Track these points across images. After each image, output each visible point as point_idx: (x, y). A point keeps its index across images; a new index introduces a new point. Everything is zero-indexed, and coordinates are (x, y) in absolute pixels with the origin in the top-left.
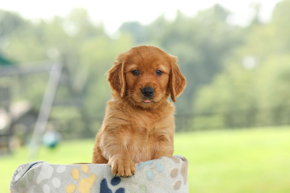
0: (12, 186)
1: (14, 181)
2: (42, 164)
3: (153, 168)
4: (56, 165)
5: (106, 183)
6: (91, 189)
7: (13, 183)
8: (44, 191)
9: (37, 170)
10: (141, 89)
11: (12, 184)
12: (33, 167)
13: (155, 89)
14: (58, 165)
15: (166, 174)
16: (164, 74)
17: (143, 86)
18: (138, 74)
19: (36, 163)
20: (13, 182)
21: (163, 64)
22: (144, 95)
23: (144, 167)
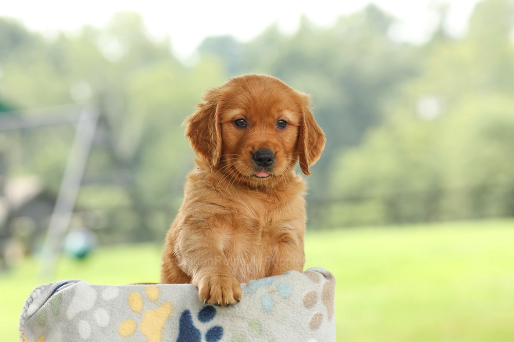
0: (23, 323)
1: (26, 315)
2: (76, 284)
4: (101, 286)
5: (190, 317)
6: (163, 328)
7: (24, 318)
8: (80, 332)
9: (68, 294)
10: (251, 153)
11: (23, 320)
12: (61, 291)
13: (276, 153)
14: (105, 287)
16: (290, 126)
17: (256, 148)
18: (246, 127)
19: (66, 283)
20: (24, 316)
21: (288, 108)
22: (257, 163)
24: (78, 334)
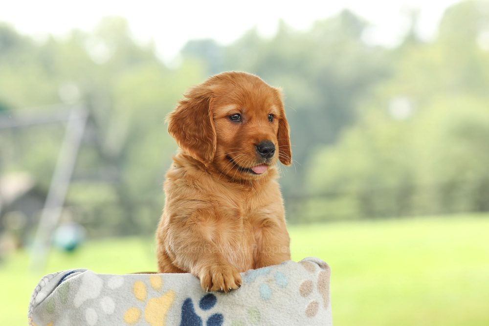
0: (32, 310)
1: (35, 302)
2: (82, 273)
3: (271, 280)
4: (107, 275)
5: (192, 305)
6: (166, 315)
7: (33, 306)
8: (87, 319)
9: (75, 283)
11: (32, 308)
12: (68, 279)
14: (111, 276)
15: (292, 291)
16: (275, 120)
19: (73, 272)
20: (33, 303)
22: (261, 155)
23: (255, 278)
24: (85, 321)
